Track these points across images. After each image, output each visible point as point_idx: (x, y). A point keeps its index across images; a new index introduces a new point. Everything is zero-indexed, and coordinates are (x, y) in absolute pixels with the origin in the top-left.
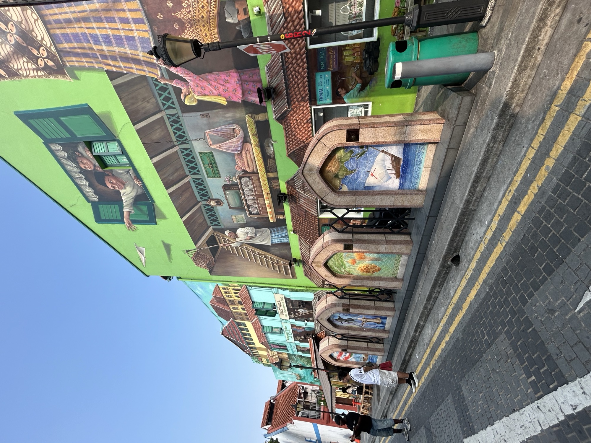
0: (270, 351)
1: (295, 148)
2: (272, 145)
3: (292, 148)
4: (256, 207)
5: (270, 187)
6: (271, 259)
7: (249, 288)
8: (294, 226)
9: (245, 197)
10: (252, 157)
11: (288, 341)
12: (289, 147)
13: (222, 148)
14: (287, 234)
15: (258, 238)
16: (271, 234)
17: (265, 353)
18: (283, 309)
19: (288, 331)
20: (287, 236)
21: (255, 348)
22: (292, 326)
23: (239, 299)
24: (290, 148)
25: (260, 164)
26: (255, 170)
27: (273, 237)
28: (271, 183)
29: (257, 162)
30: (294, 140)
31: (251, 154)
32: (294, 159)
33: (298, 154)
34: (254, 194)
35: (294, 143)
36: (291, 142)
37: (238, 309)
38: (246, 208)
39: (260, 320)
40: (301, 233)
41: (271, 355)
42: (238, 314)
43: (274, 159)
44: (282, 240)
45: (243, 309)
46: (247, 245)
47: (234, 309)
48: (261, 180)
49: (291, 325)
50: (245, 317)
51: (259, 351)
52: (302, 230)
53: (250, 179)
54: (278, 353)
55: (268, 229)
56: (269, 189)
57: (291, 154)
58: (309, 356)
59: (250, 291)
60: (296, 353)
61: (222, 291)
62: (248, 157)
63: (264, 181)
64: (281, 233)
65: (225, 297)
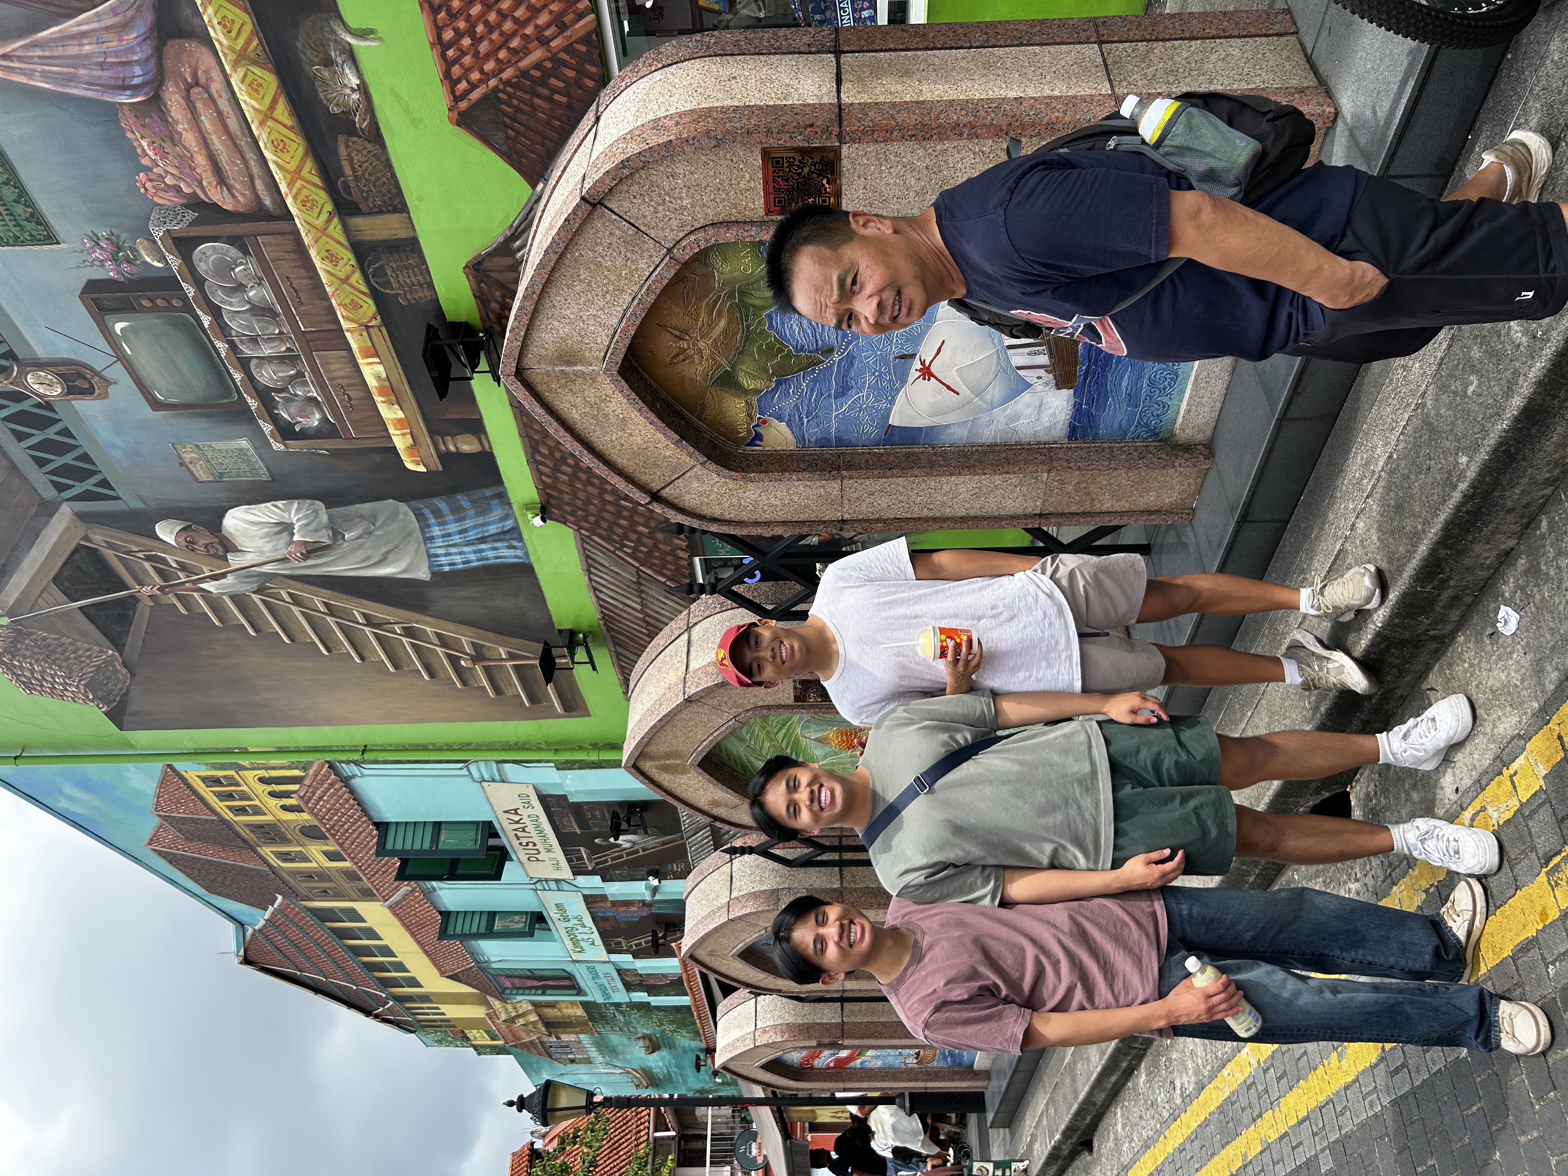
0: (497, 1004)
1: (495, 74)
2: (351, 55)
3: (475, 76)
4: (313, 400)
5: (376, 295)
6: (444, 642)
7: (348, 769)
8: (543, 488)
9: (233, 346)
10: (233, 122)
11: (576, 957)
12: (456, 70)
13: (22, 72)
14: (509, 524)
15: (353, 550)
16: (424, 526)
17: (477, 1012)
18: (536, 839)
19: (574, 922)
20: (514, 534)
21: (425, 998)
22: (591, 901)
23: (305, 817)
24: (465, 76)
25: (292, 167)
26: (268, 202)
27: (439, 542)
28: (380, 273)
29: (267, 154)
30: (480, 28)
31: (224, 104)
32: (500, 137)
33: (518, 109)
34: (286, 329)
35: (484, 47)
36: (466, 42)
37: (306, 859)
38: (253, 403)
39: (428, 895)
40: (585, 519)
41: (503, 1017)
42: (309, 876)
43: (375, 136)
44: (490, 554)
45: (332, 856)
46: (299, 585)
47: (285, 860)
48: (313, 253)
49: (586, 898)
50: (347, 886)
51: (444, 1008)
52: (588, 501)
53: (246, 253)
54: (533, 1003)
55: (403, 507)
56: (369, 307)
57: (473, 107)
58: (685, 1000)
59: (356, 782)
60: (621, 996)
61: (207, 792)
62: (207, 122)
63: (331, 258)
64: (481, 520)
65: (229, 816)
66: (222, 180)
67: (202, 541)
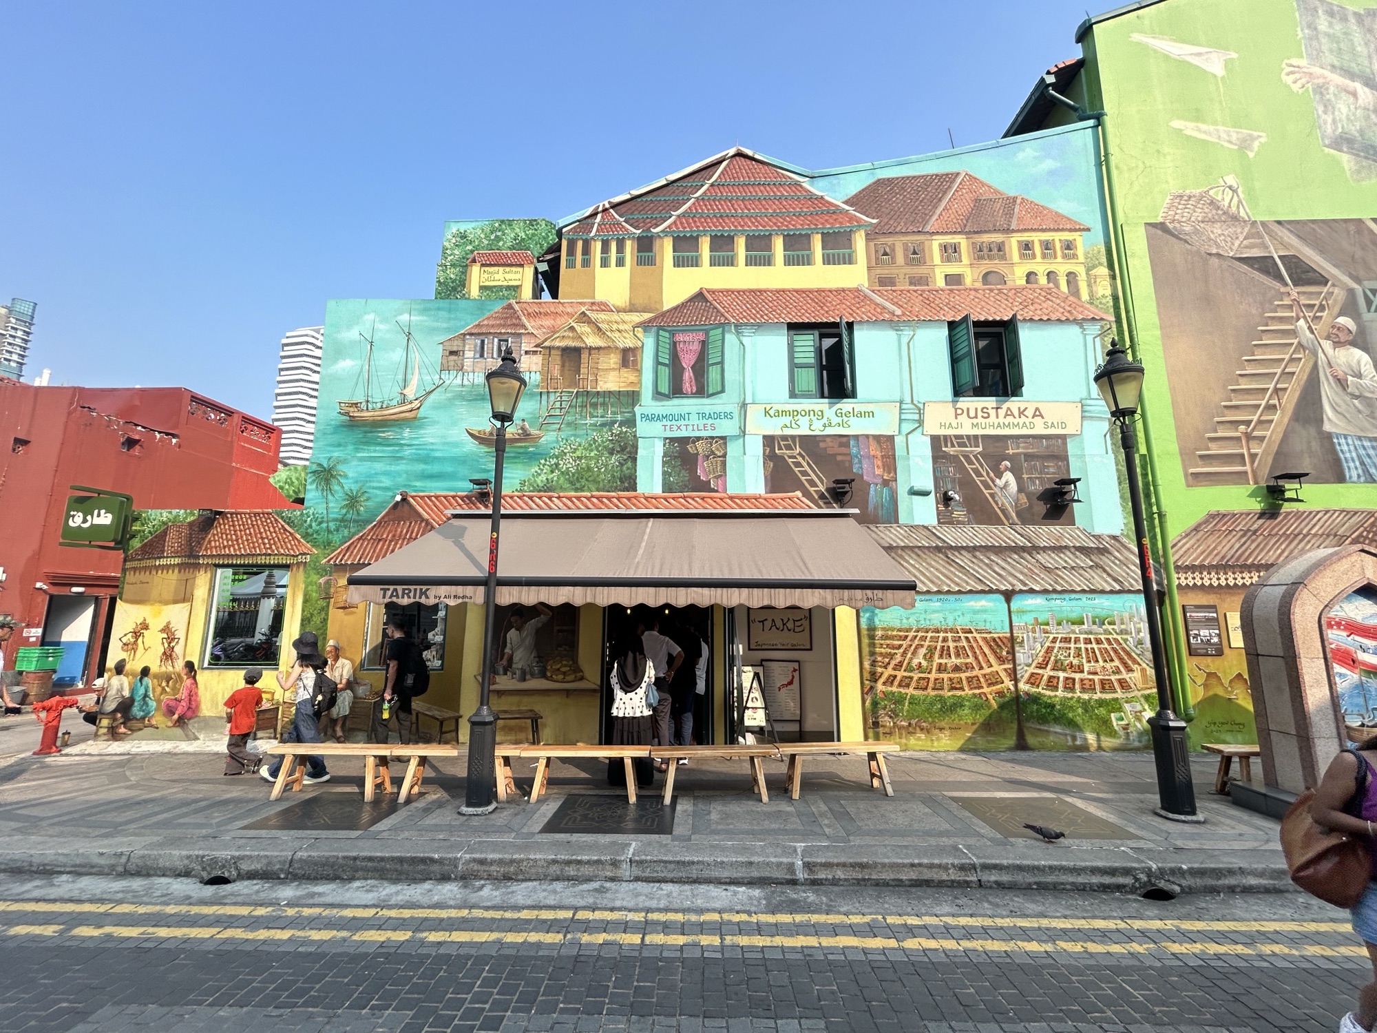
0: (635, 317)
11: (755, 408)
19: (835, 420)
20: (1371, 480)
23: (1019, 281)
27: (1357, 443)
49: (887, 437)
51: (621, 270)
54: (633, 349)
58: (651, 488)
59: (1075, 328)
67: (1340, 335)
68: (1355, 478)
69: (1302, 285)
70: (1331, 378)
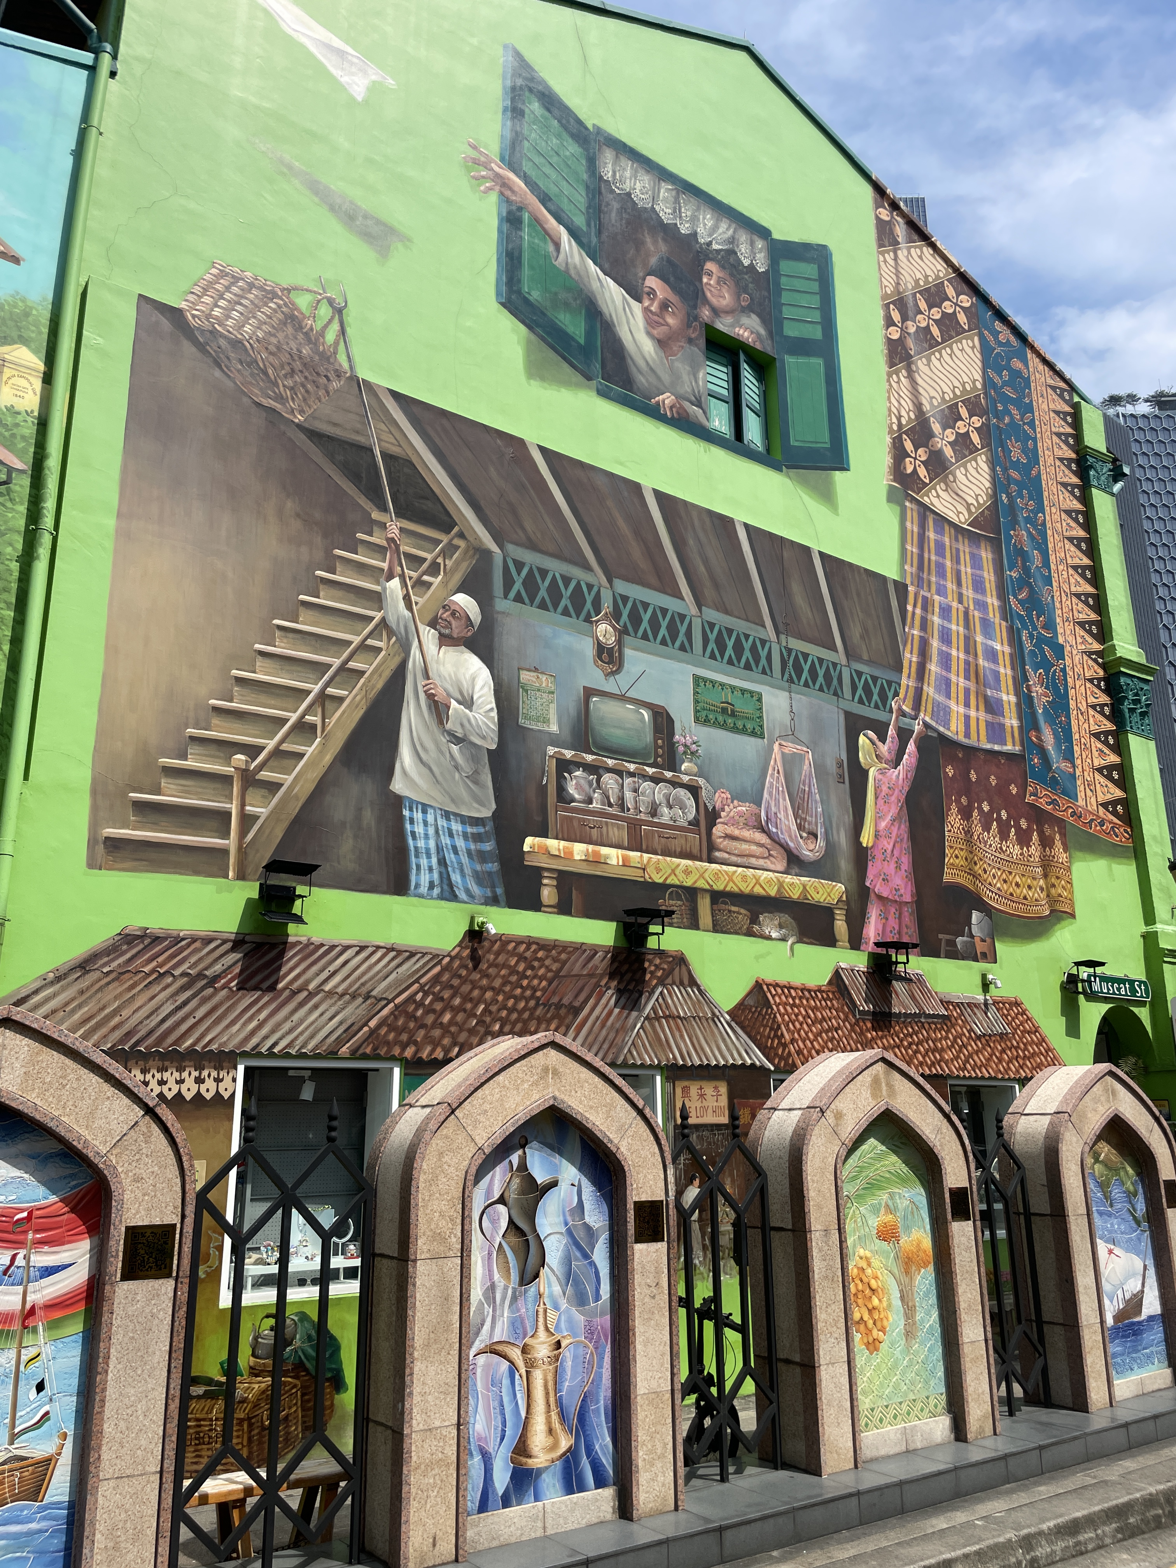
1: (778, 1010)
2: (783, 939)
3: (777, 999)
4: (591, 801)
5: (665, 887)
9: (632, 775)
13: (772, 775)
14: (462, 895)
15: (436, 742)
16: (463, 819)
20: (449, 894)
25: (733, 878)
26: (717, 854)
27: (442, 822)
28: (678, 896)
29: (740, 869)
32: (751, 1002)
33: (764, 1017)
34: (643, 816)
43: (750, 933)
46: (391, 667)
53: (690, 823)
55: (486, 812)
56: (657, 878)
57: (764, 993)
62: (753, 848)
66: (728, 836)
67: (454, 623)
68: (424, 890)
69: (410, 519)
70: (422, 696)
